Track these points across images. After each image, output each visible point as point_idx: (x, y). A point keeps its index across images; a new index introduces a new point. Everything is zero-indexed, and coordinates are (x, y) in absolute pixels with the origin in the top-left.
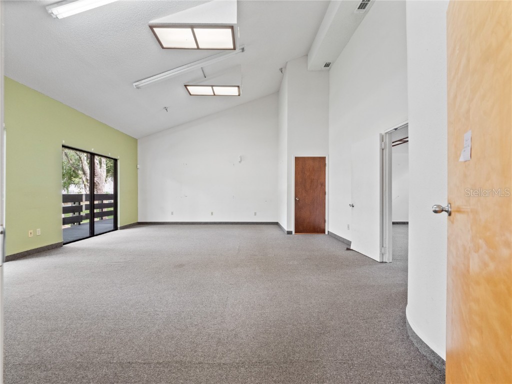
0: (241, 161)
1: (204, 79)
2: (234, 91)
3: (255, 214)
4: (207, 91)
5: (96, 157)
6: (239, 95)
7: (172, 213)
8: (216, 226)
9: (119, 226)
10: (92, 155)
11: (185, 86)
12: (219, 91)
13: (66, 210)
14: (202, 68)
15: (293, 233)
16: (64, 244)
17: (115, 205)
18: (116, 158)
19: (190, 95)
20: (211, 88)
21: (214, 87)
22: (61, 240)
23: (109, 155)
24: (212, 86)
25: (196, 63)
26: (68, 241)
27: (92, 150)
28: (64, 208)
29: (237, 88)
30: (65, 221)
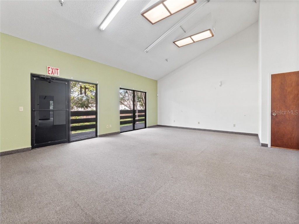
0: (221, 85)
1: (185, 33)
2: (208, 34)
3: (234, 125)
4: (188, 41)
5: (135, 92)
6: (213, 36)
7: (174, 121)
8: (201, 131)
9: (147, 126)
10: (134, 91)
11: (174, 42)
12: (196, 38)
13: (122, 118)
14: (180, 26)
15: (269, 145)
16: (121, 132)
17: (145, 116)
18: (146, 92)
19: (179, 47)
20: (189, 38)
21: (192, 37)
22: (119, 131)
23: (142, 91)
24: (190, 36)
25: (176, 24)
26: (123, 131)
27: (133, 89)
28: (120, 117)
29: (209, 31)
30: (122, 123)
